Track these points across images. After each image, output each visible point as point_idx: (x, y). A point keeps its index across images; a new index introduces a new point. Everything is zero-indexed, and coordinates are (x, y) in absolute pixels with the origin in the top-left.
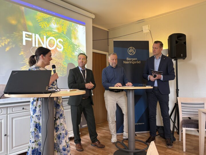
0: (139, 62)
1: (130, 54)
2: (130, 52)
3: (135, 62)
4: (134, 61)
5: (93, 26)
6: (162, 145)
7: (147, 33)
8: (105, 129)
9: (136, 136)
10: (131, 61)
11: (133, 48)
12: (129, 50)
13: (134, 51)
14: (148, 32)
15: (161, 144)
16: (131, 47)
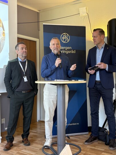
0: (74, 52)
1: (64, 42)
2: (63, 39)
3: (69, 52)
4: (68, 50)
5: (17, 5)
6: (98, 148)
7: (84, 17)
8: (33, 131)
9: (70, 138)
10: (65, 50)
11: (66, 35)
12: (63, 36)
13: (68, 38)
14: (86, 16)
15: (97, 146)
16: (64, 34)
